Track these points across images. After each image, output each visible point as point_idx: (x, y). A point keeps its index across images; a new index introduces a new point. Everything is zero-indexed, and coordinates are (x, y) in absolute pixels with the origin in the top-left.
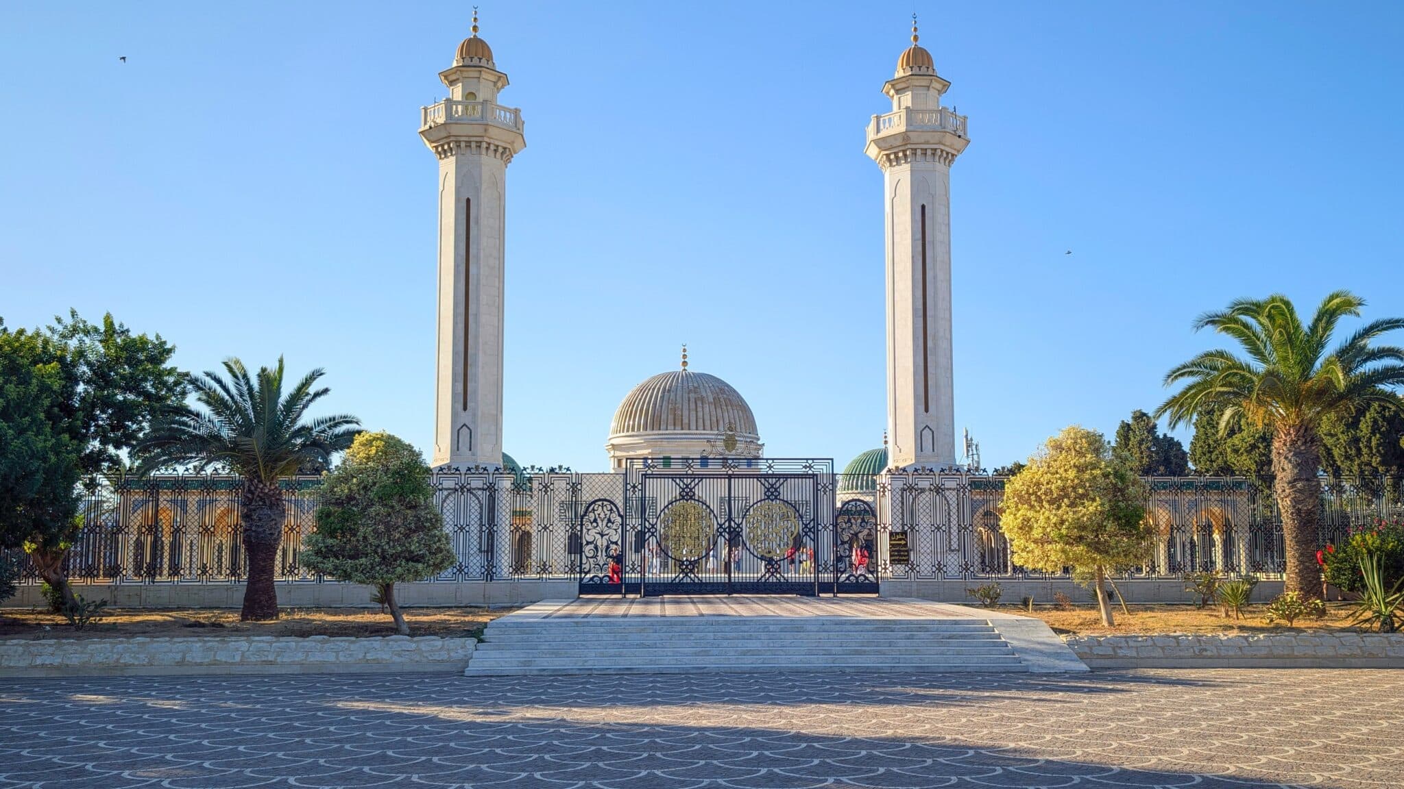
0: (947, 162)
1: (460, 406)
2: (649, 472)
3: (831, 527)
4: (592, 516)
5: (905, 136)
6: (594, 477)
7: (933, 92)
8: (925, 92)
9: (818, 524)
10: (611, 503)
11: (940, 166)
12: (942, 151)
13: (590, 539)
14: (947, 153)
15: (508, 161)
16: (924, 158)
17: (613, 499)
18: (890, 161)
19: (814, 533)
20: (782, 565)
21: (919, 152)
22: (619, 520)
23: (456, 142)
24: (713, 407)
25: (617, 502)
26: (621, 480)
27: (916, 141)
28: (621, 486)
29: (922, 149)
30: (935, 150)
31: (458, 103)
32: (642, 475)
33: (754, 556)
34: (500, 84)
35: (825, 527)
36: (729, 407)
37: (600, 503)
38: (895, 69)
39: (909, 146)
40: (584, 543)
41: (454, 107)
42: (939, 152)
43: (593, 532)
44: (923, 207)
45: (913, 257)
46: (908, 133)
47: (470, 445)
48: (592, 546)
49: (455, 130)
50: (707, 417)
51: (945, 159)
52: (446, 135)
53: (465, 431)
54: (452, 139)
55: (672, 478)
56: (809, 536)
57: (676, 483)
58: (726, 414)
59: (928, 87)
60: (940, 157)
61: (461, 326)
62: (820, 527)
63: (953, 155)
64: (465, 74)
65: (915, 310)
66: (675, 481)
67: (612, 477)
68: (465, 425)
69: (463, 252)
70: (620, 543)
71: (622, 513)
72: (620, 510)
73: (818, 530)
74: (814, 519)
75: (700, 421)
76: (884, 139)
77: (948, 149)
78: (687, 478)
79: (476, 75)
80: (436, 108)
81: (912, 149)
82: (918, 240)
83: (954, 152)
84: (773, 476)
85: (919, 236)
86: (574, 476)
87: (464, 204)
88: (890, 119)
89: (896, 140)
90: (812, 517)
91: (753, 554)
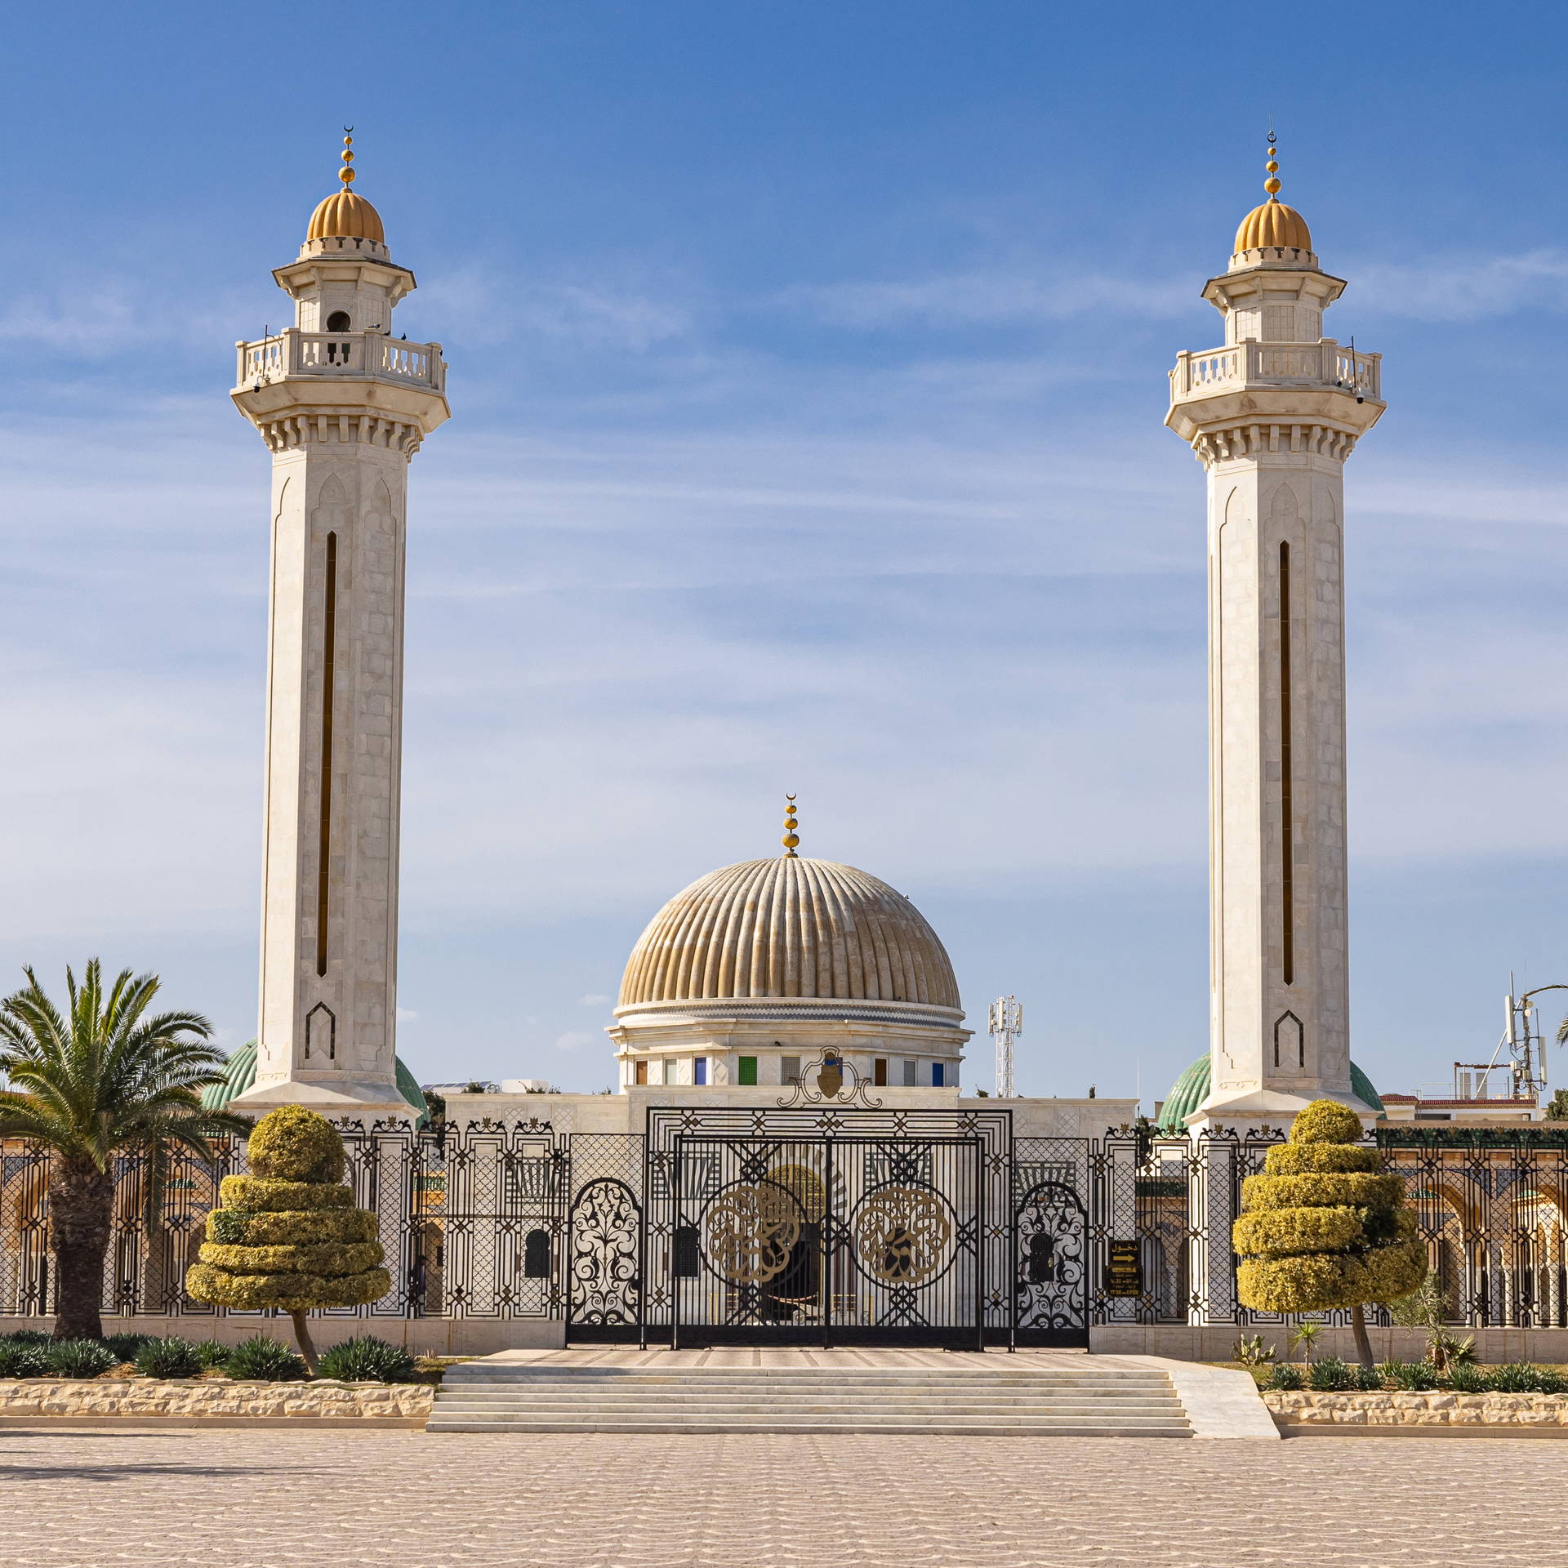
0: (1337, 449)
1: (312, 966)
2: (688, 1132)
3: (1006, 1232)
4: (587, 1209)
5: (1246, 400)
6: (592, 1140)
7: (1307, 303)
8: (1289, 303)
9: (983, 1226)
10: (620, 1184)
11: (1322, 461)
12: (1324, 429)
13: (585, 1247)
14: (1337, 433)
15: (415, 448)
16: (1285, 446)
17: (625, 1179)
18: (1216, 449)
19: (976, 1241)
20: (919, 1296)
21: (1275, 432)
22: (635, 1214)
23: (308, 417)
24: (852, 944)
25: (630, 1184)
26: (638, 1146)
27: (1268, 409)
28: (638, 1156)
29: (1281, 426)
30: (1310, 427)
31: (311, 338)
32: (676, 1136)
33: (871, 1280)
34: (397, 290)
35: (996, 1232)
36: (892, 945)
37: (602, 1185)
38: (1229, 251)
39: (1253, 420)
40: (575, 1254)
41: (306, 346)
42: (1317, 433)
43: (589, 1236)
44: (1284, 547)
45: (1262, 654)
46: (1252, 395)
47: (333, 1047)
48: (587, 1260)
49: (309, 394)
50: (839, 968)
51: (1333, 445)
52: (288, 404)
53: (321, 1017)
54: (301, 411)
55: (728, 1143)
56: (969, 1247)
57: (735, 1152)
58: (884, 961)
59: (1297, 292)
60: (1320, 442)
61: (315, 799)
62: (987, 1232)
63: (1349, 436)
64: (328, 275)
65: (1265, 765)
66: (733, 1149)
67: (622, 1139)
68: (320, 1005)
69: (320, 645)
70: (636, 1255)
71: (640, 1204)
72: (638, 1197)
73: (983, 1237)
74: (976, 1218)
75: (825, 977)
76: (1202, 404)
77: (1339, 426)
78: (754, 1142)
79: (351, 275)
80: (269, 346)
81: (1260, 426)
82: (1274, 616)
83: (1350, 430)
84: (905, 1140)
85: (1276, 608)
86: (557, 1137)
87: (324, 545)
88: (1214, 364)
89: (1226, 406)
90: (973, 1214)
91: (869, 1278)
